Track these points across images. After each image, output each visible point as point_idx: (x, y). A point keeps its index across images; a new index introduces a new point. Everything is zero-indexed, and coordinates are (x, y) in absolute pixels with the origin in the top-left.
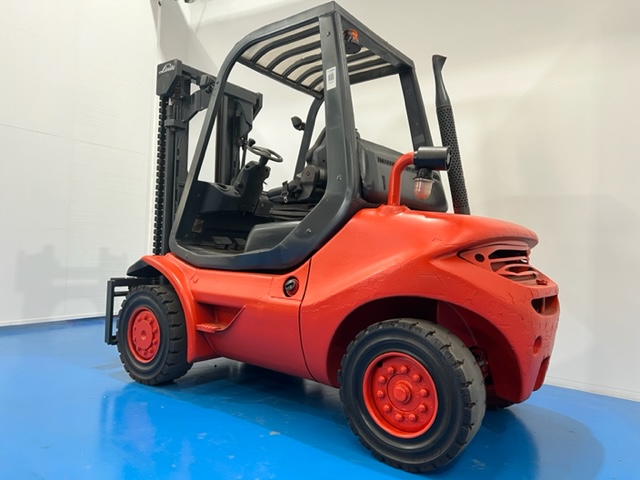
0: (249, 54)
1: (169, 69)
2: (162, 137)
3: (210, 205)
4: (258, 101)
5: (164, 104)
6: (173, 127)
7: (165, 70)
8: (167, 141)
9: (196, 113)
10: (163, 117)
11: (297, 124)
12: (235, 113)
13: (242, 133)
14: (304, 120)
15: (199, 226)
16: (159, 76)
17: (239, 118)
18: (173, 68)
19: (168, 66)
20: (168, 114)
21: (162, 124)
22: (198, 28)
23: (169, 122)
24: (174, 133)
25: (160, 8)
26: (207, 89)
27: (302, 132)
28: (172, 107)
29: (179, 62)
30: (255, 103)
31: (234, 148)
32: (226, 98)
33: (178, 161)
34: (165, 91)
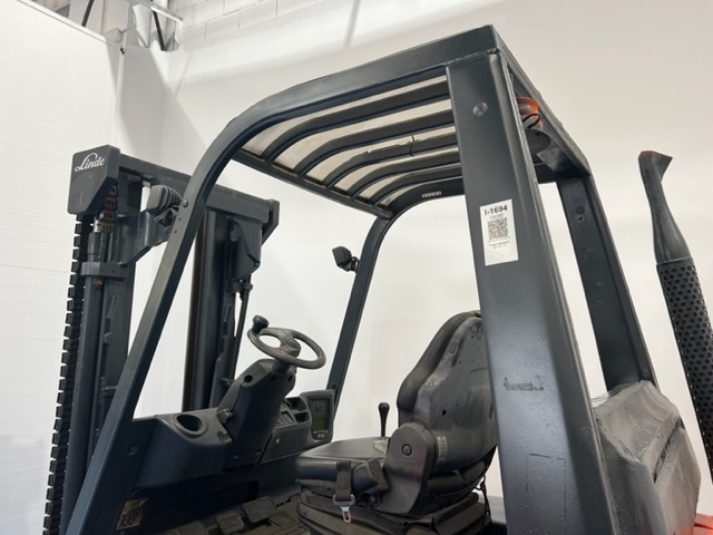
0: (260, 143)
1: (93, 165)
2: (76, 293)
3: (160, 471)
4: (271, 214)
5: (83, 230)
6: (98, 277)
7: (86, 165)
8: (86, 300)
9: (147, 249)
10: (81, 255)
11: (343, 259)
12: (228, 235)
13: (241, 272)
14: (357, 253)
15: (133, 514)
16: (74, 176)
17: (236, 244)
18: (100, 162)
19: (92, 159)
20: (91, 249)
21: (76, 268)
22: (178, 88)
23: (91, 267)
24: (102, 288)
25: (121, 57)
26: (162, 217)
27: (353, 274)
28: (98, 234)
29: (115, 151)
30: (266, 220)
31: (226, 298)
32: (213, 215)
33: (105, 345)
34: (84, 205)
